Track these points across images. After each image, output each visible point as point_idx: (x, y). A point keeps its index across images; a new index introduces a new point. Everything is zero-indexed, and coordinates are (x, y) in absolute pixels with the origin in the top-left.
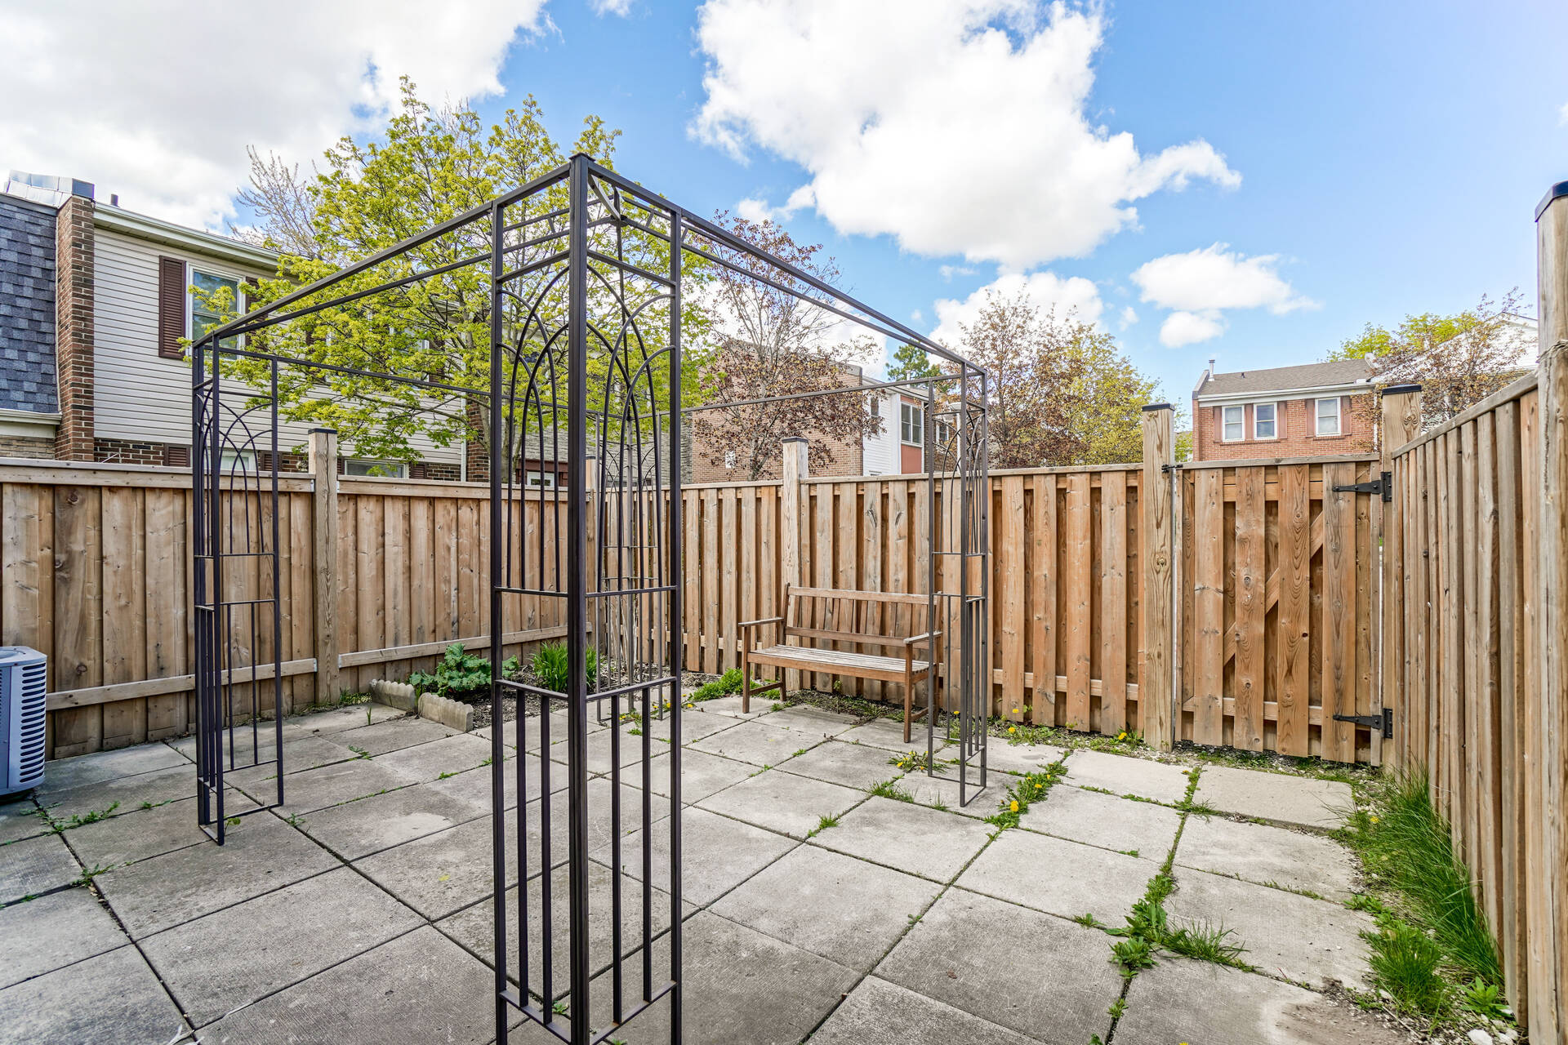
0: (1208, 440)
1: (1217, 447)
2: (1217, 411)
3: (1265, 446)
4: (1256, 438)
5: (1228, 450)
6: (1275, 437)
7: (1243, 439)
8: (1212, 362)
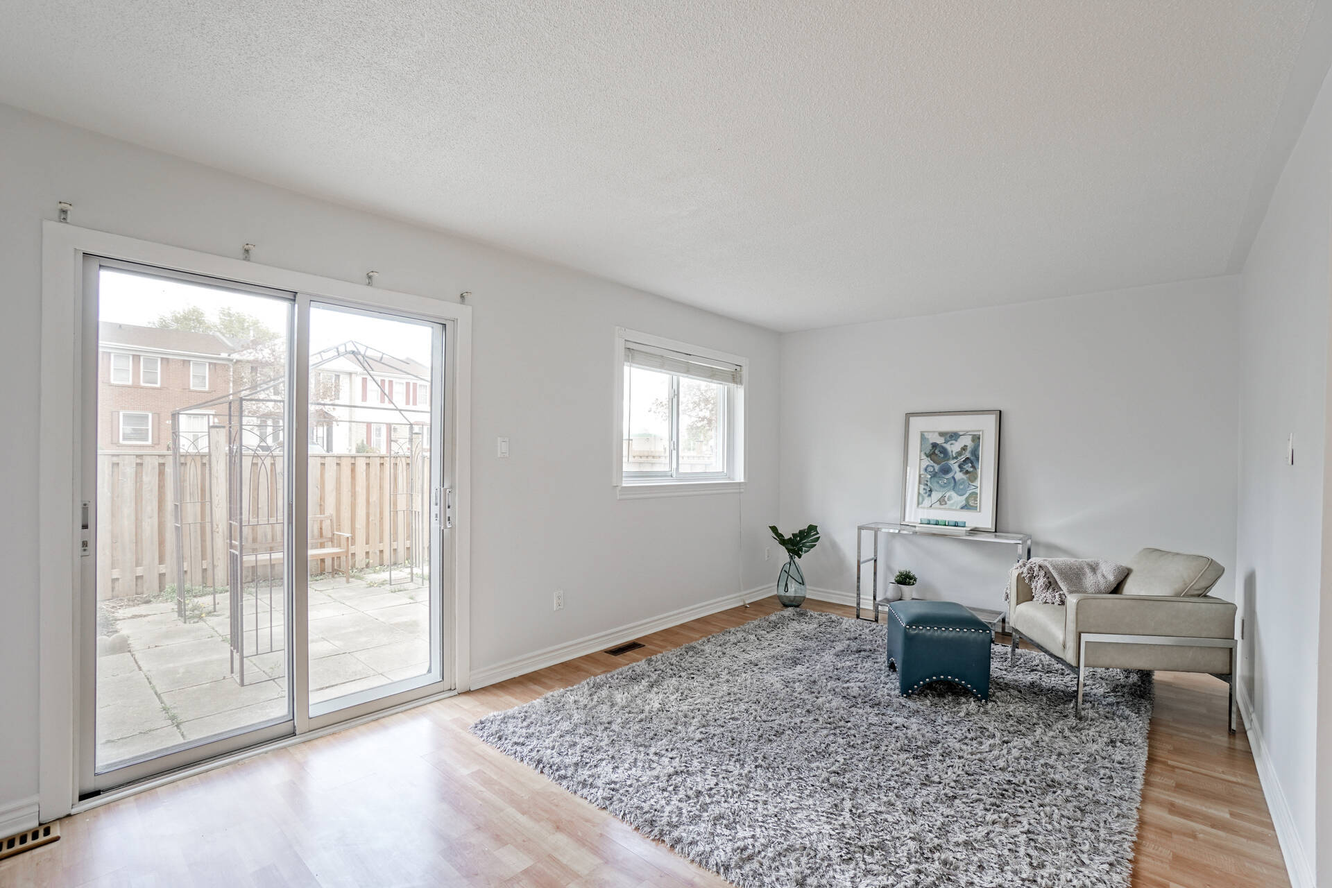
3: (150, 392)
4: (142, 384)
6: (158, 386)
7: (130, 383)
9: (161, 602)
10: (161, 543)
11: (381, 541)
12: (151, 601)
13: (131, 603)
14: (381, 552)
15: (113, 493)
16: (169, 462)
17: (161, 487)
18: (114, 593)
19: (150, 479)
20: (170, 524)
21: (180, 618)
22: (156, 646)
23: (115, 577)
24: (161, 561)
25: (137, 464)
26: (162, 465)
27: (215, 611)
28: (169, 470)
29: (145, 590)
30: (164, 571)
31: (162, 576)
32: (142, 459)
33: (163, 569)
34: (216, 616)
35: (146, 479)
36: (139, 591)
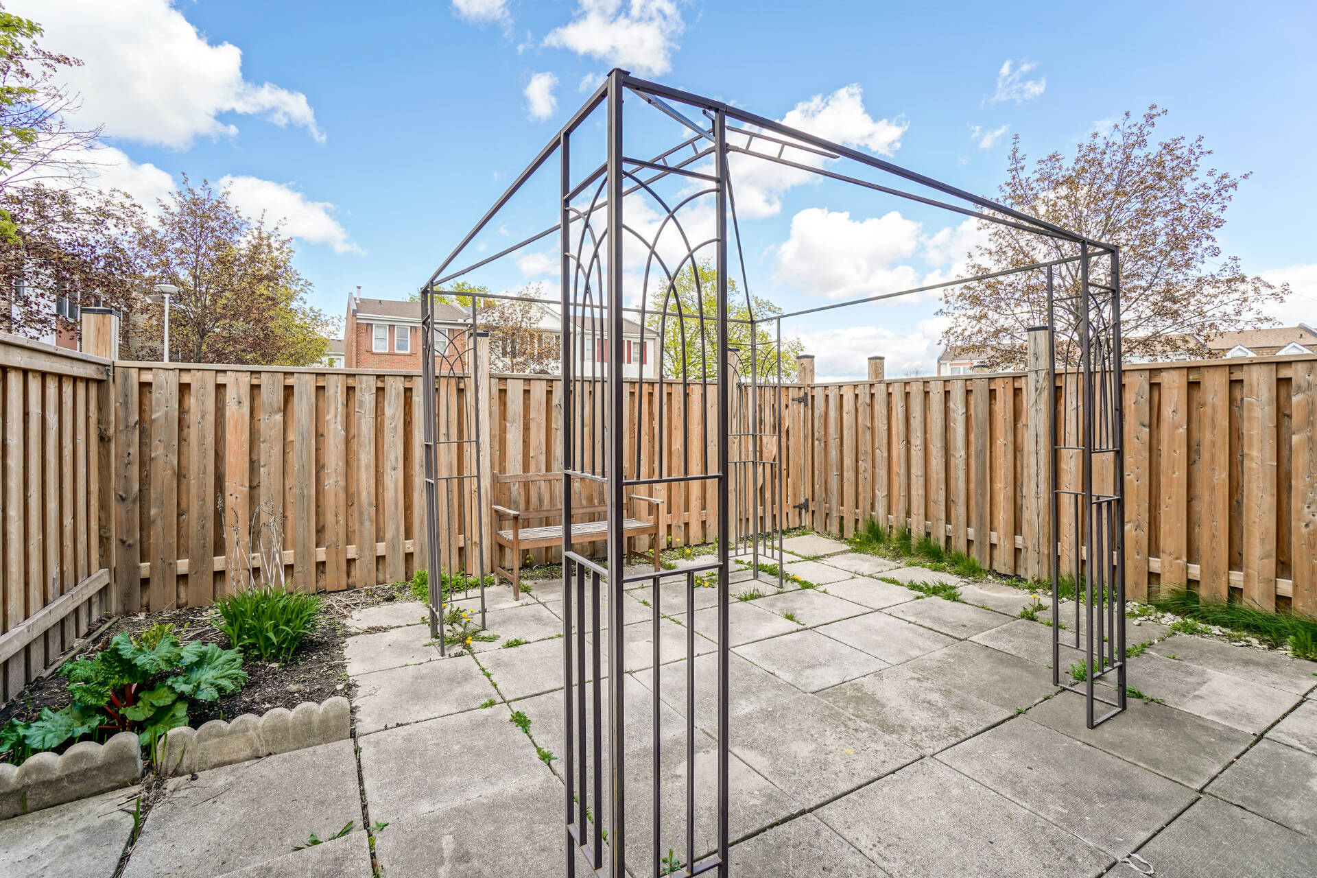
0: (362, 349)
1: (368, 355)
2: (369, 328)
3: (402, 358)
4: (396, 351)
5: (377, 358)
6: (408, 352)
7: (387, 351)
8: (359, 287)
9: (407, 599)
10: (408, 508)
11: (687, 508)
12: (394, 597)
13: (369, 600)
14: (687, 524)
15: (347, 431)
16: (418, 386)
17: (408, 424)
18: (350, 580)
19: (393, 409)
20: (419, 478)
21: (434, 640)
22: (398, 725)
23: (350, 556)
24: (408, 535)
25: (378, 389)
26: (408, 391)
27: (484, 629)
28: (418, 399)
29: (388, 576)
30: (411, 550)
31: (409, 556)
32: (383, 381)
33: (409, 546)
34: (483, 639)
35: (388, 411)
36: (381, 578)
